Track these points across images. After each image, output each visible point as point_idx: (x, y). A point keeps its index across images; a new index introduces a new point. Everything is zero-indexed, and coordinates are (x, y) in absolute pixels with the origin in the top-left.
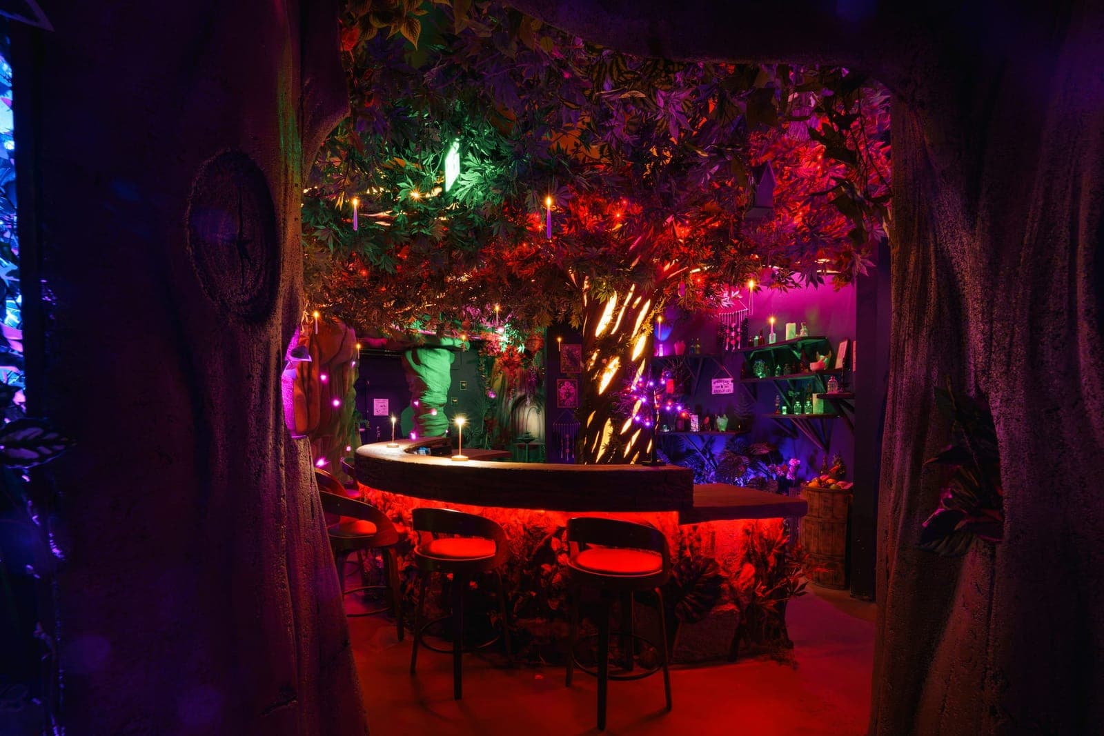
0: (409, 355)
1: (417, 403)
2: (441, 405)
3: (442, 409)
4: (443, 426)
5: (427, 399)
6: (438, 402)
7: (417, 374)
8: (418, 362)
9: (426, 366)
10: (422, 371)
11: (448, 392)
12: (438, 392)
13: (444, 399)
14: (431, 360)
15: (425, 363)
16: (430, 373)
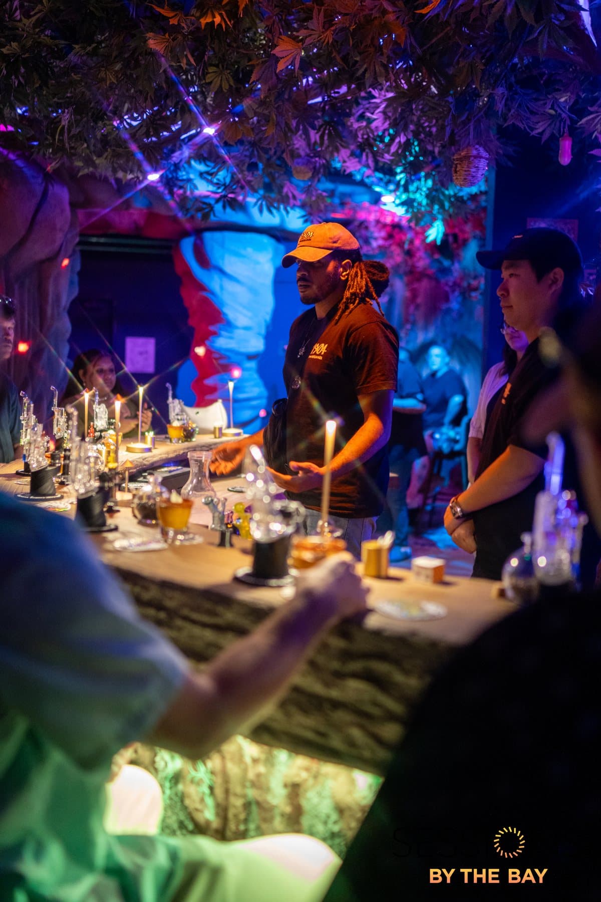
0: (187, 246)
1: (200, 351)
2: (251, 357)
3: (253, 364)
4: (254, 403)
5: (222, 343)
6: (243, 350)
7: (201, 287)
8: (204, 261)
9: (222, 272)
10: (214, 282)
11: (268, 327)
12: (247, 328)
13: (257, 345)
14: (233, 259)
15: (220, 263)
16: (230, 286)
